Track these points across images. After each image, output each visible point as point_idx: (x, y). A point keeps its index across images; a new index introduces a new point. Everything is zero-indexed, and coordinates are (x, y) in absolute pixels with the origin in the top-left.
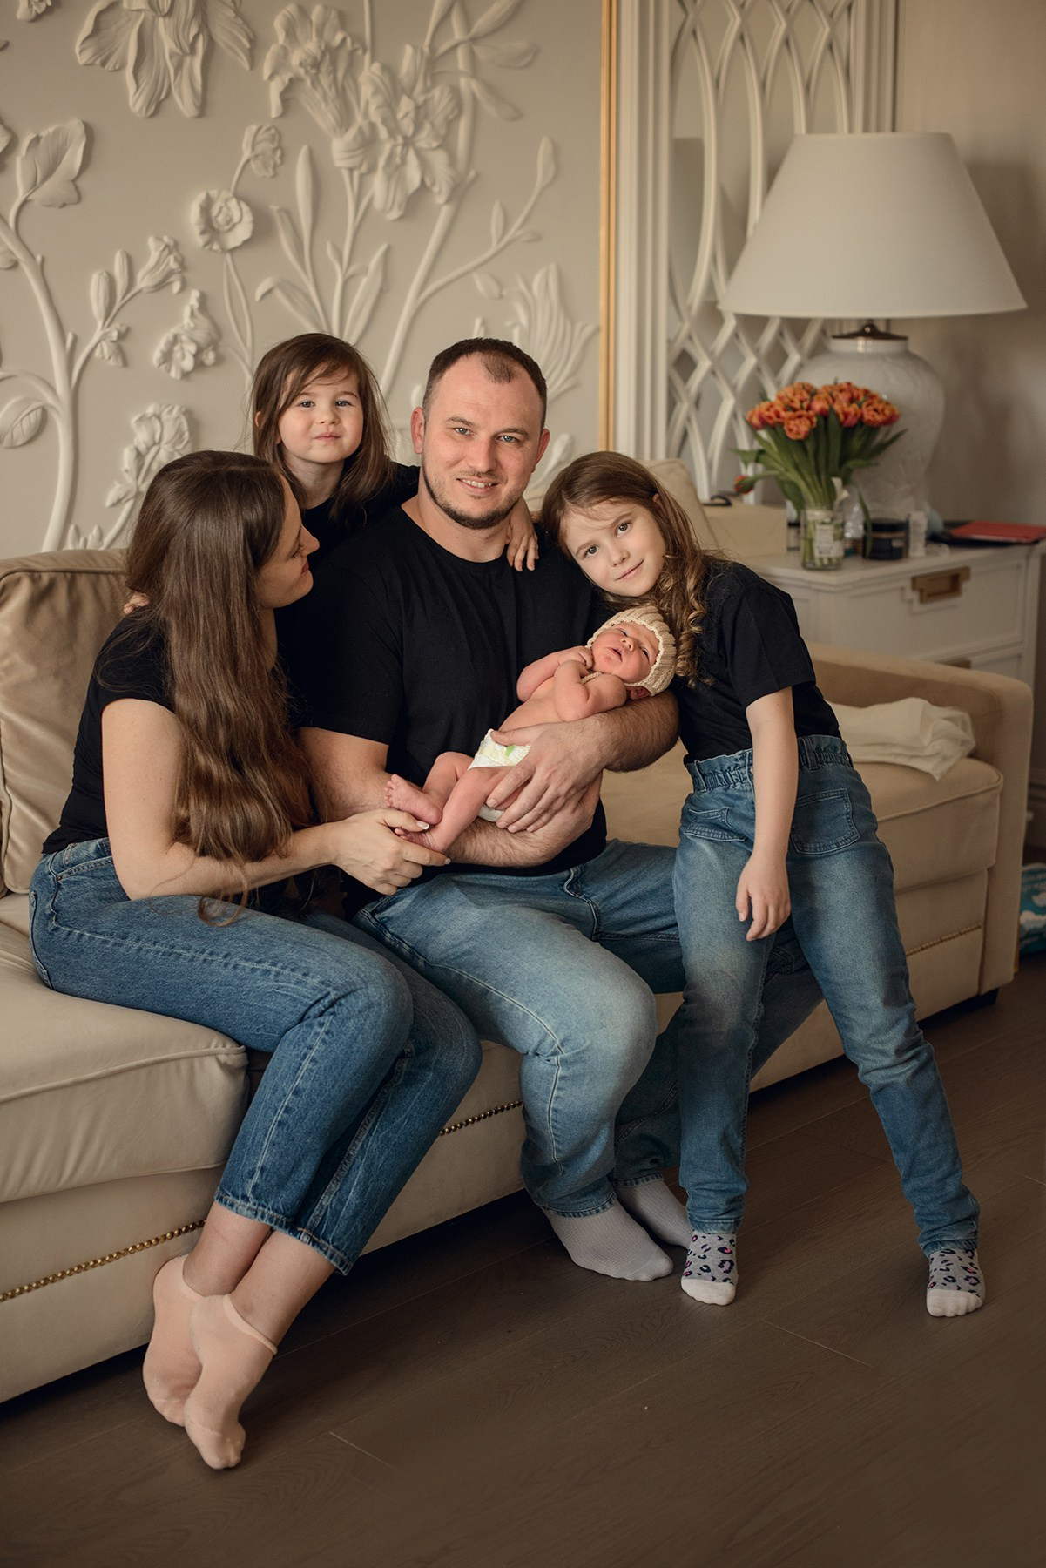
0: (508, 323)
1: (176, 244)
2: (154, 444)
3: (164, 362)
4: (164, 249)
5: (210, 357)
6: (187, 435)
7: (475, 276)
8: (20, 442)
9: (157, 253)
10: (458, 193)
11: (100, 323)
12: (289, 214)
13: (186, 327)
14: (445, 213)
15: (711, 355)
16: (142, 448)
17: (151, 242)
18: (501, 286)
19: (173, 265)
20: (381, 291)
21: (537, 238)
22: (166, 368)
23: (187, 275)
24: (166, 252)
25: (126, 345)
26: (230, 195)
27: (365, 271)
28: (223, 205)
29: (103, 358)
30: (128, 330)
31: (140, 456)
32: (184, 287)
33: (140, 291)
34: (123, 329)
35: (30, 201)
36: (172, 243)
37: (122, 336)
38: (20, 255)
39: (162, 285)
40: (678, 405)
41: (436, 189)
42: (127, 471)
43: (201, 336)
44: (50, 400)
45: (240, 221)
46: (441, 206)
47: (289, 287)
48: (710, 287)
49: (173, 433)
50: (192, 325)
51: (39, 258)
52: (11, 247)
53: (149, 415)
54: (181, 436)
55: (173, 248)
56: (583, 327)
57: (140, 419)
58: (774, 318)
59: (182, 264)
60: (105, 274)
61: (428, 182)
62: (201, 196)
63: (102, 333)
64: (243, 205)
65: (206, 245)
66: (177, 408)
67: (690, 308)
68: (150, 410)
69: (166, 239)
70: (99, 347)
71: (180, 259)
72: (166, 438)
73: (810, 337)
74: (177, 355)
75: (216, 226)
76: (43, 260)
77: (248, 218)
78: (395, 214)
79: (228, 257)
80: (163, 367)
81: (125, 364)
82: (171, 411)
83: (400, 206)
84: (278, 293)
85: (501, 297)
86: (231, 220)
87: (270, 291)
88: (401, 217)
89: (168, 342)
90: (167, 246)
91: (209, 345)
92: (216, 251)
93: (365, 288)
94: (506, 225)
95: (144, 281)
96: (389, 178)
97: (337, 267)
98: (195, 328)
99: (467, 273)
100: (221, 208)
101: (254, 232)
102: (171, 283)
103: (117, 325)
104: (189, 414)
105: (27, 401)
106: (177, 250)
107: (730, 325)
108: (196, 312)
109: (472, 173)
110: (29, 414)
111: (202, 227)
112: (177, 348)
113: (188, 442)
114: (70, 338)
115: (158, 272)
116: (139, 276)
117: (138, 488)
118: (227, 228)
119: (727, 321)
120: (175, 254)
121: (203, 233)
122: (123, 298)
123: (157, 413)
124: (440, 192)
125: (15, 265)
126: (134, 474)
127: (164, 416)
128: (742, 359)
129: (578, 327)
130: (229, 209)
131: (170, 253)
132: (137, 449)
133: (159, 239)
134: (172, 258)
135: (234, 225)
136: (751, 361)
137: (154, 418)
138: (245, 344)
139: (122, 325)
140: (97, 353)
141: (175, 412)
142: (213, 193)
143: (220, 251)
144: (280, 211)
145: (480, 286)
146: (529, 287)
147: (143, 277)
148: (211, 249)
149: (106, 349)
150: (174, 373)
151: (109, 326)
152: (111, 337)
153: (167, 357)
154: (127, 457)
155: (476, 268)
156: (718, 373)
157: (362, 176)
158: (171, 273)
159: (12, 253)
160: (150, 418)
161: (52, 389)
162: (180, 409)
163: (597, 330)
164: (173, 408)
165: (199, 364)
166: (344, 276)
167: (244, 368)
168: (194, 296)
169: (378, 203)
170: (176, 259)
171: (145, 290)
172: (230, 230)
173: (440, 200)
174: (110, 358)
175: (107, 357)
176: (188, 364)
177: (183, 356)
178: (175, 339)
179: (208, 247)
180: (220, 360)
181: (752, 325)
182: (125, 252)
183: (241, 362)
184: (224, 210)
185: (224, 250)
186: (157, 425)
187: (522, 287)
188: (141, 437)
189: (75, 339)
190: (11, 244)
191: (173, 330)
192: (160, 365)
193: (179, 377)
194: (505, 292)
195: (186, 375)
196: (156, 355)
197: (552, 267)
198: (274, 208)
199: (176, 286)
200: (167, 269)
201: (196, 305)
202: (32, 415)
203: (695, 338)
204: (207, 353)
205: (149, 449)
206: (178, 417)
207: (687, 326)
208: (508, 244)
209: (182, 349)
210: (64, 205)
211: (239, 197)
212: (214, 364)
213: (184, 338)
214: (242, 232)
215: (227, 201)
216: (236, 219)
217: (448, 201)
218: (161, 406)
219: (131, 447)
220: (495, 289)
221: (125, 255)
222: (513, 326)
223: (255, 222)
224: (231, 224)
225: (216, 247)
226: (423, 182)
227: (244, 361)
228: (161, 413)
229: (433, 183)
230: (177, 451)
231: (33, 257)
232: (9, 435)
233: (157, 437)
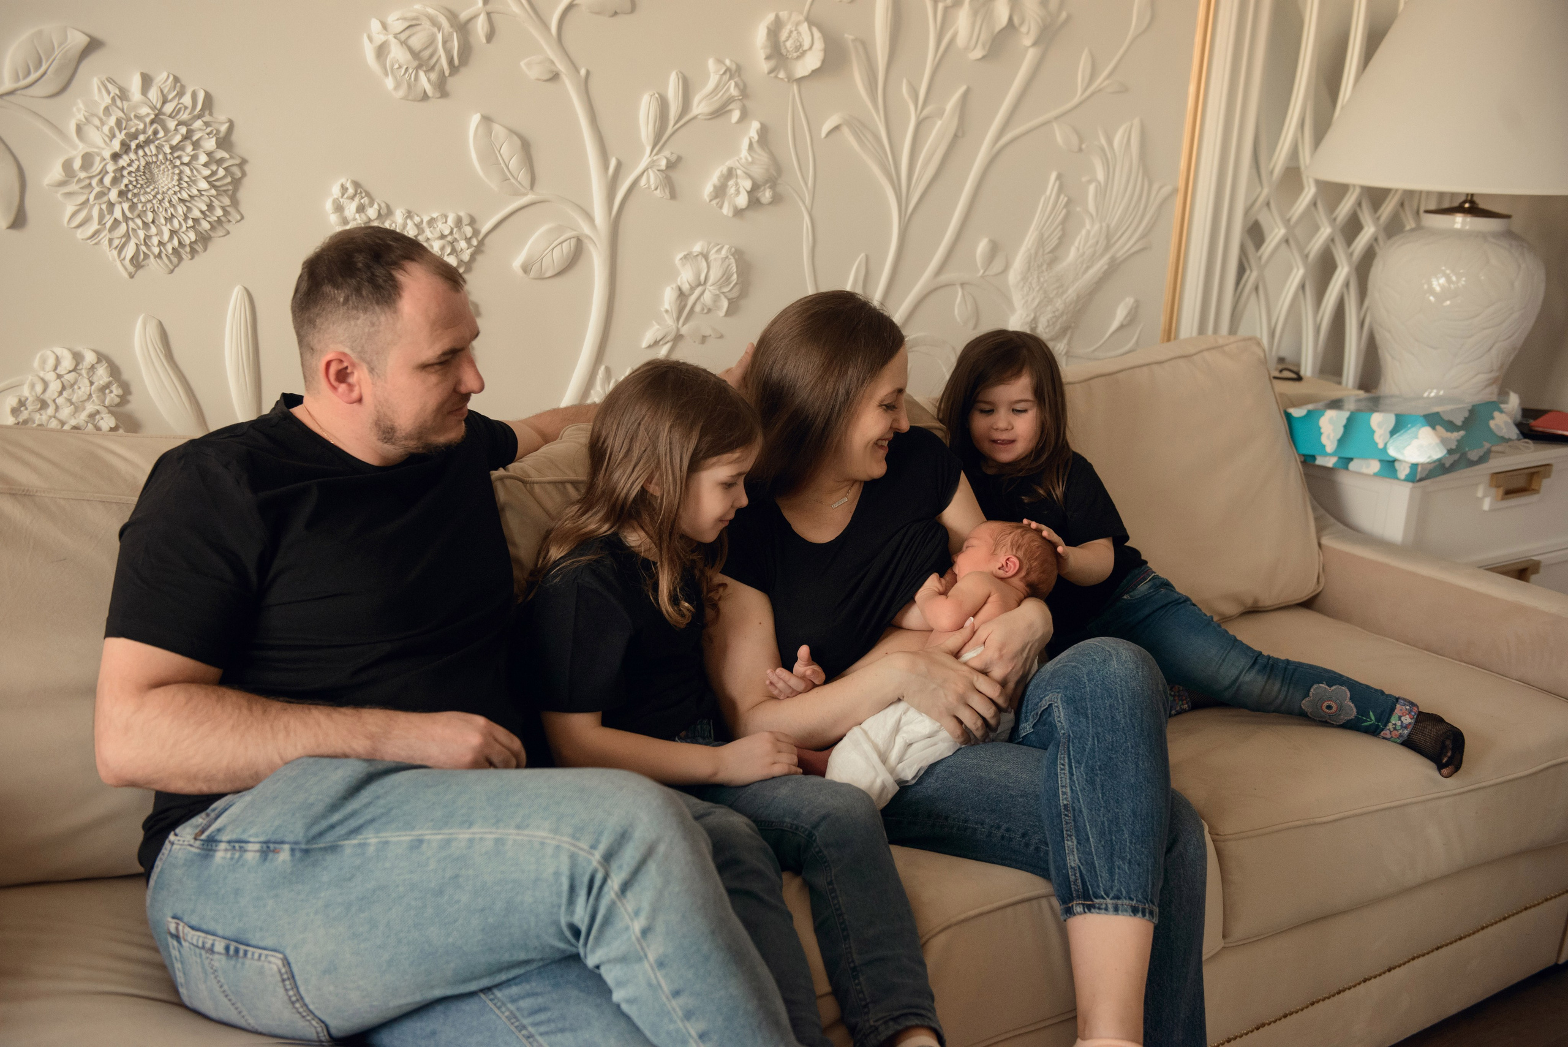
0: (1084, 179)
1: (739, 68)
2: (699, 284)
3: (716, 197)
4: (725, 73)
5: (766, 195)
6: (735, 276)
7: (1055, 125)
8: (549, 274)
9: (717, 77)
10: (1047, 35)
11: (648, 149)
12: (865, 45)
13: (743, 160)
14: (1031, 55)
15: (1287, 222)
16: (686, 287)
17: (711, 64)
18: (1081, 141)
19: (733, 91)
20: (956, 136)
21: (1124, 90)
22: (717, 204)
23: (748, 103)
24: (728, 76)
25: (675, 175)
26: (802, 18)
27: (940, 113)
28: (794, 29)
29: (649, 187)
30: (679, 159)
31: (682, 295)
32: (744, 115)
33: (695, 118)
34: (673, 158)
35: (576, 5)
36: (734, 67)
37: (671, 165)
38: (561, 66)
39: (720, 112)
40: (1248, 272)
41: (1024, 29)
42: (667, 311)
43: (758, 171)
44: (586, 229)
45: (811, 48)
46: (1027, 48)
47: (859, 126)
48: (1294, 153)
49: (720, 274)
50: (750, 159)
51: (583, 72)
52: (552, 56)
53: (695, 254)
54: (728, 280)
55: (735, 72)
56: (1161, 188)
57: (685, 257)
58: (1354, 186)
59: (745, 92)
60: (657, 95)
61: (1016, 20)
62: (771, 17)
63: (650, 159)
64: (815, 30)
65: (770, 72)
66: (726, 247)
67: (1272, 172)
68: (697, 248)
69: (728, 62)
70: (645, 174)
71: (741, 86)
72: (712, 279)
73: (1388, 208)
74: (732, 190)
75: (784, 52)
76: (588, 73)
77: (819, 45)
78: (978, 53)
79: (795, 87)
80: (714, 202)
81: (673, 196)
82: (719, 251)
83: (984, 46)
84: (845, 130)
85: (1080, 150)
86: (801, 46)
87: (837, 128)
88: (984, 57)
89: (722, 175)
90: (728, 70)
91: (767, 182)
92: (782, 79)
93: (939, 131)
94: (1093, 76)
95: (700, 107)
96: (975, 13)
97: (912, 108)
98: (753, 163)
99: (1048, 122)
100: (791, 32)
101: (824, 62)
102: (730, 111)
103: (666, 153)
104: (739, 255)
105: (560, 229)
106: (739, 76)
107: (1309, 192)
108: (755, 145)
109: (1064, 15)
110: (561, 243)
111: (768, 51)
112: (731, 183)
113: (736, 284)
114: (613, 163)
115: (716, 98)
116: (696, 100)
117: (678, 330)
118: (795, 55)
119: (1306, 190)
120: (736, 79)
121: (768, 58)
122: (674, 126)
123: (705, 252)
124: (1028, 33)
125: (555, 77)
126: (675, 316)
127: (712, 256)
128: (1317, 228)
129: (1156, 187)
130: (799, 33)
131: (731, 78)
132: (680, 289)
133: (720, 61)
134: (732, 84)
135: (805, 52)
136: (1326, 231)
137: (700, 257)
138: (806, 184)
139: (672, 153)
140: (643, 181)
141: (724, 252)
142: (784, 14)
143: (786, 80)
144: (854, 41)
145: (1059, 138)
146: (1110, 142)
147: (700, 102)
148: (776, 77)
149: (652, 179)
150: (726, 210)
151: (657, 154)
152: (659, 165)
153: (720, 192)
154: (668, 297)
155: (1056, 118)
156: (1291, 242)
157: (946, 9)
158: (731, 100)
159: (552, 62)
160: (697, 255)
161: (590, 218)
162: (730, 248)
163: (1175, 191)
164: (722, 248)
165: (754, 202)
166: (917, 117)
167: (803, 209)
168: (755, 125)
169: (961, 41)
170: (737, 85)
171: (699, 117)
172: (798, 58)
173: (1027, 41)
174: (656, 189)
175: (653, 187)
176: (742, 201)
177: (738, 192)
178: (730, 173)
179: (772, 75)
180: (777, 199)
181: (1332, 192)
182: (682, 73)
183: (801, 204)
184: (795, 34)
185: (791, 79)
186: (704, 264)
187: (1103, 141)
188: (686, 277)
189: (619, 165)
190: (551, 52)
191: (729, 163)
192: (711, 201)
193: (731, 215)
194: (1084, 146)
195: (738, 213)
196: (708, 189)
197: (1136, 122)
198: (849, 37)
199: (736, 115)
200: (725, 98)
201: (756, 137)
202: (564, 245)
203: (1272, 204)
204: (764, 190)
205: (693, 289)
206: (727, 257)
207: (1266, 191)
208: (1093, 94)
209: (737, 184)
210: (616, 13)
211: (811, 22)
212: (770, 203)
213: (739, 172)
214: (812, 61)
215: (797, 24)
216: (806, 46)
217: (1035, 44)
218: (709, 243)
219: (674, 286)
220: (1075, 140)
221: (680, 75)
222: (1090, 182)
223: (826, 51)
224: (801, 51)
225: (782, 75)
226: (1011, 19)
227: (804, 203)
228: (708, 252)
229: (1022, 23)
230: (723, 293)
231: (577, 71)
232: (538, 264)
233: (702, 278)
